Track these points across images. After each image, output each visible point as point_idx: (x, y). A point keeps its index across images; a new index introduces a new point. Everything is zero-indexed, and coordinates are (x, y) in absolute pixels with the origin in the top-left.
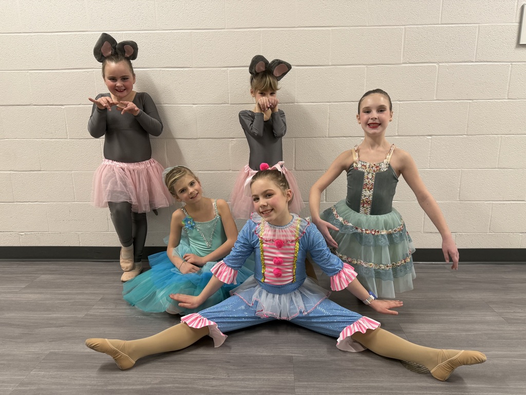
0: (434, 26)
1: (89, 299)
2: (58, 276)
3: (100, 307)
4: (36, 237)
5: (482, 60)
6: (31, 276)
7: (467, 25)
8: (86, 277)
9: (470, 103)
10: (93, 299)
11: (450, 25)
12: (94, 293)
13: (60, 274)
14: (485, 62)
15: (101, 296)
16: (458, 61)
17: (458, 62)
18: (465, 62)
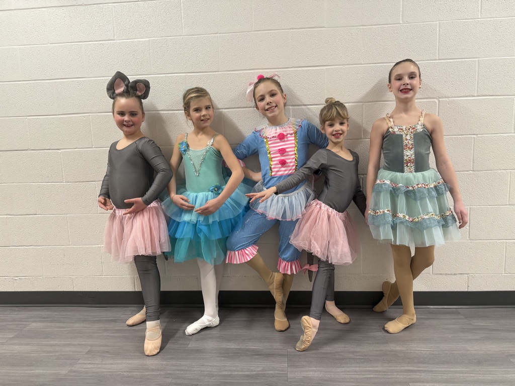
0: (432, 61)
1: (76, 352)
2: (49, 324)
3: (86, 362)
4: (30, 281)
5: (484, 94)
6: (21, 324)
7: (466, 60)
8: (77, 325)
9: (474, 138)
10: (80, 352)
11: (448, 61)
12: (83, 345)
13: (51, 322)
14: (487, 96)
15: (89, 348)
16: (459, 95)
17: (458, 97)
18: (466, 96)
